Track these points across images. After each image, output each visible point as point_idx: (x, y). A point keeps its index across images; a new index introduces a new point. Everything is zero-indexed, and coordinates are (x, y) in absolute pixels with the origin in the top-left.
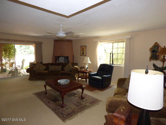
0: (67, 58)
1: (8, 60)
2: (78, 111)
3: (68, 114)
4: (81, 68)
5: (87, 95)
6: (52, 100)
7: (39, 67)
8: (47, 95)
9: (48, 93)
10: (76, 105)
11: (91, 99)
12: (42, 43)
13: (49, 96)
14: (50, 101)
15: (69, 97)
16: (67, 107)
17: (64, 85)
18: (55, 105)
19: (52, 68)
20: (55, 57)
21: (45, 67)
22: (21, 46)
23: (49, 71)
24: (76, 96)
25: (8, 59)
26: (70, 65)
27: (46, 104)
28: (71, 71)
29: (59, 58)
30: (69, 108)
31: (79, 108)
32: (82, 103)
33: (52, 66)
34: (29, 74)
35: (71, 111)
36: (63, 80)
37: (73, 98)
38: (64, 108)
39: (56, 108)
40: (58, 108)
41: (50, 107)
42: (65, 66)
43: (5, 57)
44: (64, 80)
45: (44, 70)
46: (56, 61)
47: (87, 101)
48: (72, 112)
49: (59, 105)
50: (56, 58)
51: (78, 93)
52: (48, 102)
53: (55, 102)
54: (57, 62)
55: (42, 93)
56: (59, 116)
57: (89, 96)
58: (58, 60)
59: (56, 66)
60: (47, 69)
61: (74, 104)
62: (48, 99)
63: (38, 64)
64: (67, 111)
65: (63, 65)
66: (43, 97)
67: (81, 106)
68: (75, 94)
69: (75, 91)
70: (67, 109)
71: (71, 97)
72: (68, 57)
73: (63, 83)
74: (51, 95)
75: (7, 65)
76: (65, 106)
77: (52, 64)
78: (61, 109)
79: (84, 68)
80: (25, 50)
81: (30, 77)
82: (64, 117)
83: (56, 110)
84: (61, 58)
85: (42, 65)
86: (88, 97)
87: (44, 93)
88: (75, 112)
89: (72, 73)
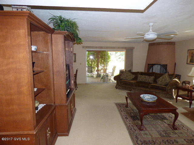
0: (165, 67)
1: (103, 67)
2: (160, 143)
3: (145, 141)
4: (184, 82)
5: (186, 126)
6: (131, 116)
7: (127, 76)
8: (127, 108)
9: (130, 107)
10: (161, 134)
11: (191, 135)
12: (134, 48)
13: (130, 110)
14: (129, 117)
15: (154, 120)
16: (146, 132)
17: (148, 103)
18: (133, 123)
19: (141, 78)
20: (148, 64)
21: (133, 76)
22: (116, 53)
23: (138, 81)
24: (165, 121)
25: (103, 65)
26: (166, 77)
27: (123, 119)
28: (166, 85)
29: (153, 67)
30: (148, 134)
31: (163, 141)
32: (172, 135)
33: (141, 76)
34: (116, 82)
35: (150, 139)
36: (148, 95)
37: (159, 123)
38: (142, 132)
39: (132, 127)
40: (134, 128)
41: (126, 124)
42: (159, 77)
43: (101, 63)
44: (150, 95)
45: (132, 80)
46: (149, 69)
47: (181, 135)
48: (151, 141)
49: (137, 126)
50: (150, 66)
51: (170, 119)
52: (126, 117)
53: (134, 119)
54: (151, 71)
55: (123, 104)
56: (132, 139)
57: (188, 129)
58: (152, 69)
59: (147, 76)
60: (135, 78)
61: (158, 132)
62: (127, 114)
63: (125, 72)
64: (145, 136)
65: (157, 76)
66: (123, 110)
67: (169, 138)
68: (165, 118)
69: (167, 114)
70: (146, 134)
71: (157, 121)
72: (167, 65)
73: (147, 99)
74: (133, 110)
75: (102, 71)
76: (144, 129)
77: (142, 74)
78: (138, 131)
79: (189, 83)
80: (119, 57)
81: (116, 85)
82: (138, 143)
83: (131, 129)
84: (156, 66)
85: (130, 74)
86: (186, 129)
87: (125, 106)
88: (155, 144)
89: (168, 88)
